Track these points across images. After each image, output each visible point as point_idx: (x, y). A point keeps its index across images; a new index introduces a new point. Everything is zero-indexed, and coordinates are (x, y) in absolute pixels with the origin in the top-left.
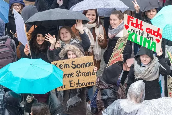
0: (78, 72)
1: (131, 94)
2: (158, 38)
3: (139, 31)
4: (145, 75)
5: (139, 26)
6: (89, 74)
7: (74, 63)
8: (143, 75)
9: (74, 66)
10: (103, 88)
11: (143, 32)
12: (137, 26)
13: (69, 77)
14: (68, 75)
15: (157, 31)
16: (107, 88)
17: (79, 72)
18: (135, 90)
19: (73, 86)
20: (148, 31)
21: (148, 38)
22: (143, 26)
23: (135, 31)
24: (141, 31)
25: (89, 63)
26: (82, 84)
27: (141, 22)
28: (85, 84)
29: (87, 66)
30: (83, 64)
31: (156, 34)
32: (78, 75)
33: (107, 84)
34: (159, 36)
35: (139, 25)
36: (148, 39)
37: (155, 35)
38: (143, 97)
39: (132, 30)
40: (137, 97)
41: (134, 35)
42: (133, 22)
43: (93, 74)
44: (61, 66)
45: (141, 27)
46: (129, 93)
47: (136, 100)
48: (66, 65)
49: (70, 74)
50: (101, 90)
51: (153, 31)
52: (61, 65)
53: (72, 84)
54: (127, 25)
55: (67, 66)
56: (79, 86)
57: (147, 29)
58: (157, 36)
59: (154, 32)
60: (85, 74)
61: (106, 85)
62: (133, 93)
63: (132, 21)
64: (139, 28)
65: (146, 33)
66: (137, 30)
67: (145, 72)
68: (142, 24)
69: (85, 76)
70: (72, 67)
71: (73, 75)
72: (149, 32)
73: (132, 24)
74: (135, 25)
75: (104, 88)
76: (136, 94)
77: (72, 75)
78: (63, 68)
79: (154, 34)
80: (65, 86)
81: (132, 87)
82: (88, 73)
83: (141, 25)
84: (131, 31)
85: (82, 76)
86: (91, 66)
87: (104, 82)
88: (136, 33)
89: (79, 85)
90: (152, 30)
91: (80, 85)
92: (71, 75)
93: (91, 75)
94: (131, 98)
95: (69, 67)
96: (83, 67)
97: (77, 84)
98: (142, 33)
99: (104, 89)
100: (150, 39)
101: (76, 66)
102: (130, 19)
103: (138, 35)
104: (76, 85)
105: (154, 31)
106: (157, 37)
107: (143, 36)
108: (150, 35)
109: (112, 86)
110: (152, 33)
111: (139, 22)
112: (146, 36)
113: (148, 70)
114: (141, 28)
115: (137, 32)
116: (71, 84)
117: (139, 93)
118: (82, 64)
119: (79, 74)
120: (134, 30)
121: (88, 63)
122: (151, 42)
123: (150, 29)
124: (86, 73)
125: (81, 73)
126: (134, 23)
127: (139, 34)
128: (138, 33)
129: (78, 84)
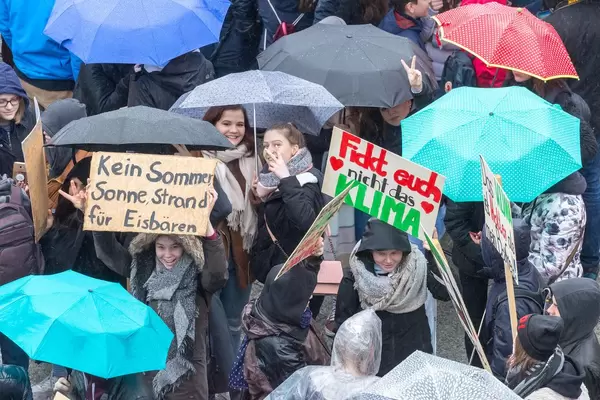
0: (160, 193)
1: (344, 352)
2: (430, 200)
3: (374, 176)
4: (393, 298)
5: (375, 164)
6: (191, 203)
7: (156, 168)
8: (387, 301)
9: (154, 176)
10: (261, 333)
11: (385, 180)
12: (368, 163)
13: (129, 201)
14: (130, 194)
15: (427, 180)
16: (273, 335)
17: (162, 192)
18: (355, 340)
19: (132, 226)
20: (400, 178)
21: (398, 197)
22: (386, 163)
23: (360, 176)
24: (380, 178)
25: (200, 175)
26: (159, 225)
27: (383, 154)
28: (168, 227)
29: (191, 183)
30: (182, 175)
31: (424, 188)
32: (157, 199)
33: (272, 324)
34: (432, 196)
35: (374, 159)
36: (397, 202)
37: (421, 192)
38: (376, 356)
39: (353, 174)
40: (360, 357)
41: (357, 188)
42: (358, 151)
43: (203, 204)
44: (119, 167)
45: (379, 167)
46: (337, 349)
47: (358, 367)
48: (133, 167)
49: (134, 193)
50: (255, 339)
51: (415, 180)
52: (120, 164)
53: (132, 218)
54: (338, 157)
55: (136, 170)
56: (151, 228)
57: (398, 173)
58: (426, 194)
59: (420, 182)
60: (179, 202)
61: (268, 325)
62: (348, 348)
63: (355, 148)
64: (373, 169)
65: (392, 184)
66: (368, 173)
67: (391, 290)
68: (385, 160)
69: (177, 206)
70: (148, 175)
71: (142, 199)
72: (403, 183)
73: (355, 157)
74: (362, 160)
75: (265, 333)
76: (358, 350)
77: (139, 196)
78: (120, 174)
79: (417, 188)
80: (108, 219)
81: (345, 330)
82: (188, 200)
83: (382, 161)
84: (349, 175)
85: (169, 203)
86: (202, 184)
87: (264, 318)
88: (362, 182)
89: (151, 224)
90: (412, 177)
91: (154, 225)
92: (137, 196)
93: (194, 206)
94: (343, 361)
95: (139, 175)
96: (180, 183)
97: (145, 222)
98: (381, 184)
99: (265, 336)
100: (405, 201)
101: (161, 177)
102: (350, 142)
103: (369, 188)
104: (142, 224)
105: (418, 180)
106: (428, 196)
107: (383, 191)
108: (405, 190)
109: (287, 329)
110: (413, 185)
111: (377, 151)
112: (394, 193)
113: (399, 282)
114: (379, 170)
115: (365, 179)
116: (127, 218)
117: (368, 345)
118: (179, 174)
119: (162, 198)
120: (358, 174)
121: (196, 175)
122: (408, 209)
123: (406, 173)
124: (183, 200)
125: (167, 198)
126: (360, 155)
127: (373, 186)
128: (369, 182)
129: (149, 223)
